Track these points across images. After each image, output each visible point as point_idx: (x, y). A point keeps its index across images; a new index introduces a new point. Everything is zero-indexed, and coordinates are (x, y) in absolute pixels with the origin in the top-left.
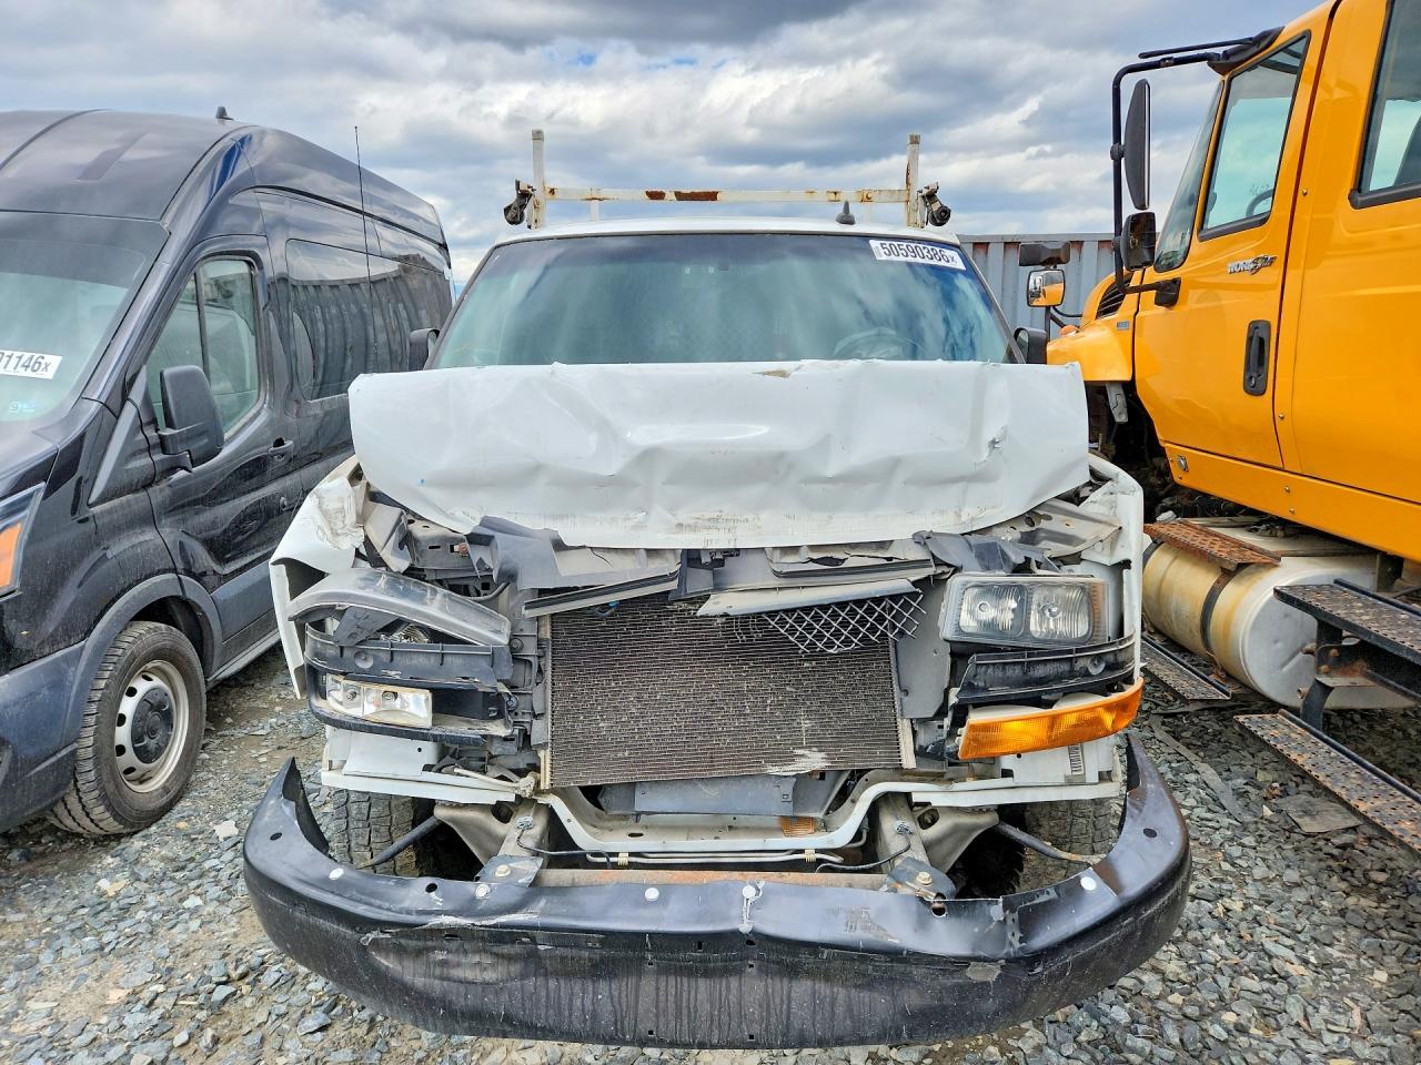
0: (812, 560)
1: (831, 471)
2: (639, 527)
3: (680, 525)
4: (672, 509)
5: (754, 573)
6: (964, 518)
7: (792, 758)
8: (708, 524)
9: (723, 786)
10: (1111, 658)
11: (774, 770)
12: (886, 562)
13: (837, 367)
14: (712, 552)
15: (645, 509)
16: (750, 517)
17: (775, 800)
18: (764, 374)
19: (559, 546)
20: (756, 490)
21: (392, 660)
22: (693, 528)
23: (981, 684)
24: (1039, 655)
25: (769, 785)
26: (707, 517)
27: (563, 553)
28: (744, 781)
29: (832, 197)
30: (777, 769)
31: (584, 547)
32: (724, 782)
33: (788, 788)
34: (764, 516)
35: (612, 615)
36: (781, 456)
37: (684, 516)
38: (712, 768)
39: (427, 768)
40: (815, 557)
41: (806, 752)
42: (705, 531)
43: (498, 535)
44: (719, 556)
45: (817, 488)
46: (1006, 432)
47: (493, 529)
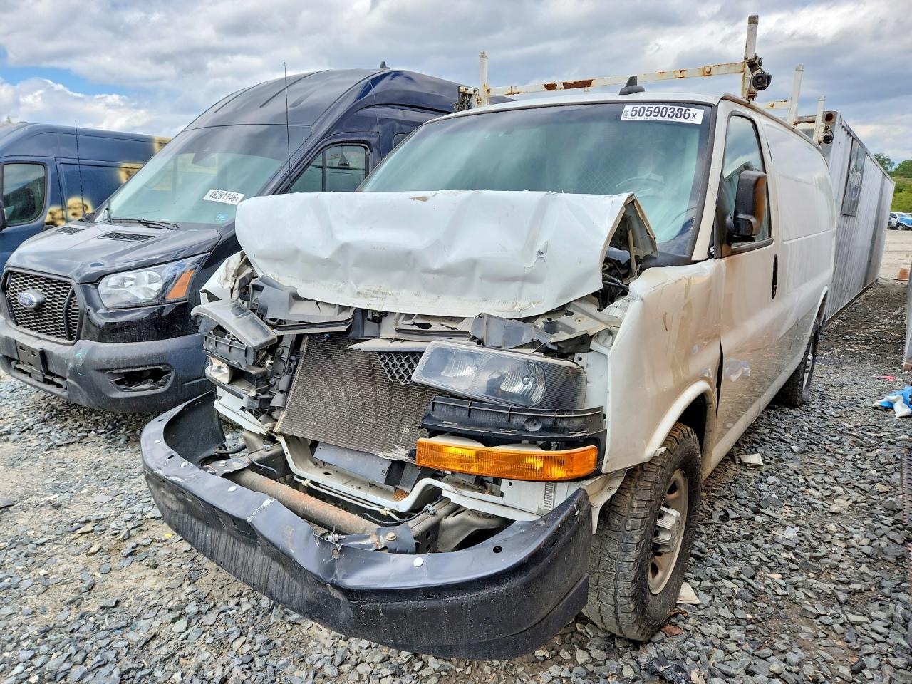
0: (415, 324)
1: (436, 266)
2: (340, 291)
3: (359, 293)
4: (357, 282)
5: (388, 328)
6: (516, 308)
7: (390, 449)
8: (372, 293)
9: (356, 455)
10: (550, 423)
11: (380, 454)
12: (450, 330)
13: (456, 194)
14: (374, 312)
15: (345, 281)
16: (395, 292)
17: (378, 472)
18: (414, 199)
19: (296, 297)
20: (398, 275)
21: (230, 351)
22: (365, 296)
23: (438, 417)
24: (481, 406)
25: (378, 462)
26: (373, 290)
27: (298, 302)
28: (367, 456)
29: (678, 74)
30: (381, 453)
31: (312, 300)
32: (358, 453)
33: (386, 466)
34: (404, 292)
35: (324, 342)
36: (409, 253)
37: (362, 288)
38: (351, 443)
39: (243, 409)
40: (418, 322)
41: (399, 448)
42: (370, 298)
43: (266, 287)
44: (377, 315)
45: (430, 277)
46: (547, 245)
47: (265, 283)
